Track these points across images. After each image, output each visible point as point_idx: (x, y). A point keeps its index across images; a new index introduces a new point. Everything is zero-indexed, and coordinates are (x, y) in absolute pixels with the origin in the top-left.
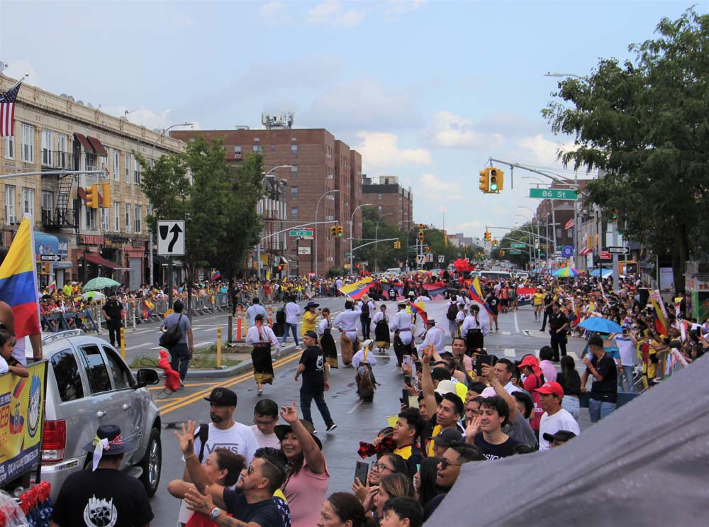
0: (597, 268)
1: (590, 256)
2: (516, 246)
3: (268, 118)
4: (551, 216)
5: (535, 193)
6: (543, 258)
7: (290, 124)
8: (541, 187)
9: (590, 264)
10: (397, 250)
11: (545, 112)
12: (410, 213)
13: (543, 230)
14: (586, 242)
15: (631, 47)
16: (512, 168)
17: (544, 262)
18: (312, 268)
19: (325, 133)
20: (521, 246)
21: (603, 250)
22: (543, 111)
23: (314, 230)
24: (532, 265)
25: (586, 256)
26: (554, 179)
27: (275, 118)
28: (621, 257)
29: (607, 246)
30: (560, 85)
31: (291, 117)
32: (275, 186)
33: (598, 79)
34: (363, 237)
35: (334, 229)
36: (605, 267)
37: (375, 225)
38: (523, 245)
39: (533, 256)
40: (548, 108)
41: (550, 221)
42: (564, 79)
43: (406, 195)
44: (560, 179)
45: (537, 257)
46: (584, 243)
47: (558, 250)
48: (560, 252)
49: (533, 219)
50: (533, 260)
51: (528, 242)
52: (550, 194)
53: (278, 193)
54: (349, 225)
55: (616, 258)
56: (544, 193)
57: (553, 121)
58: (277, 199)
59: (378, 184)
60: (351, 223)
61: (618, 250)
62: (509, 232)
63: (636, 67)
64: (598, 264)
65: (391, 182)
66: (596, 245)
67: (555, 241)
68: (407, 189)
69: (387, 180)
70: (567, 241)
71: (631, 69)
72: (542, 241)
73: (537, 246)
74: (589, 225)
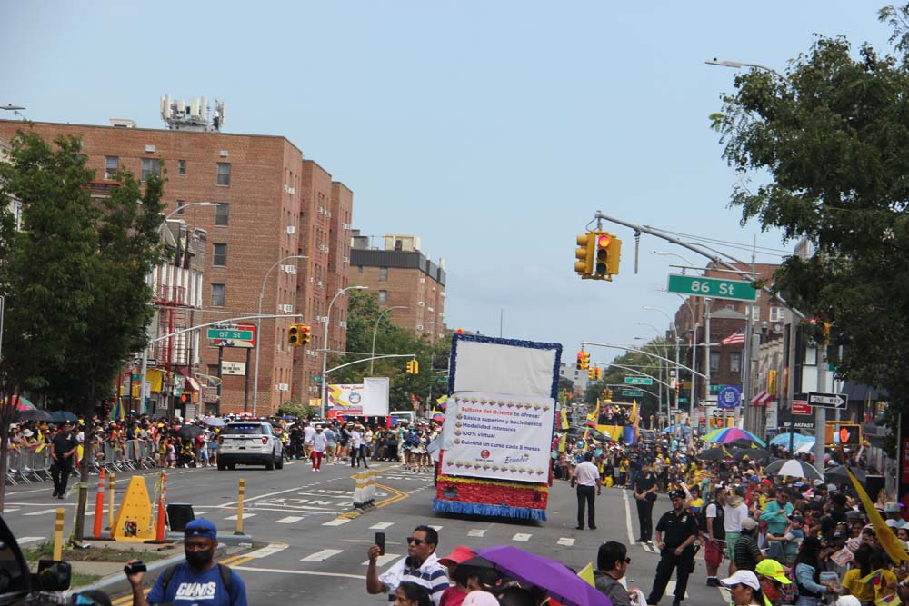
0: (784, 431)
1: (773, 408)
2: (635, 381)
3: (175, 108)
4: (702, 330)
5: (678, 284)
6: (685, 407)
7: (217, 123)
8: (690, 273)
9: (772, 423)
10: (412, 376)
11: (716, 119)
12: (439, 308)
13: (686, 355)
14: (765, 382)
15: (884, 14)
16: (638, 235)
17: (686, 415)
18: (246, 401)
19: (286, 145)
20: (643, 382)
21: (796, 397)
22: (713, 117)
23: (255, 329)
24: (662, 419)
25: (764, 408)
26: (714, 260)
27: (188, 110)
28: (830, 414)
29: (805, 390)
30: (738, 81)
31: (220, 110)
32: (183, 241)
33: (807, 78)
34: (349, 348)
35: (293, 331)
36: (798, 431)
37: (373, 324)
38: (647, 380)
39: (664, 402)
40: (724, 113)
41: (701, 339)
42: (746, 71)
43: (433, 273)
44: (725, 260)
45: (673, 404)
46: (760, 382)
47: (712, 393)
48: (716, 398)
49: (669, 333)
50: (665, 410)
51: (656, 375)
52: (705, 287)
53: (189, 255)
54: (323, 324)
55: (822, 414)
56: (696, 285)
57: (728, 138)
58: (186, 266)
59: (382, 248)
60: (326, 320)
61: (826, 400)
62: (623, 353)
63: (881, 58)
64: (787, 424)
65: (406, 247)
66: (783, 386)
67: (707, 376)
68: (435, 261)
69: (399, 243)
70: (728, 378)
71: (871, 62)
72: (685, 376)
73: (674, 384)
74: (771, 351)
